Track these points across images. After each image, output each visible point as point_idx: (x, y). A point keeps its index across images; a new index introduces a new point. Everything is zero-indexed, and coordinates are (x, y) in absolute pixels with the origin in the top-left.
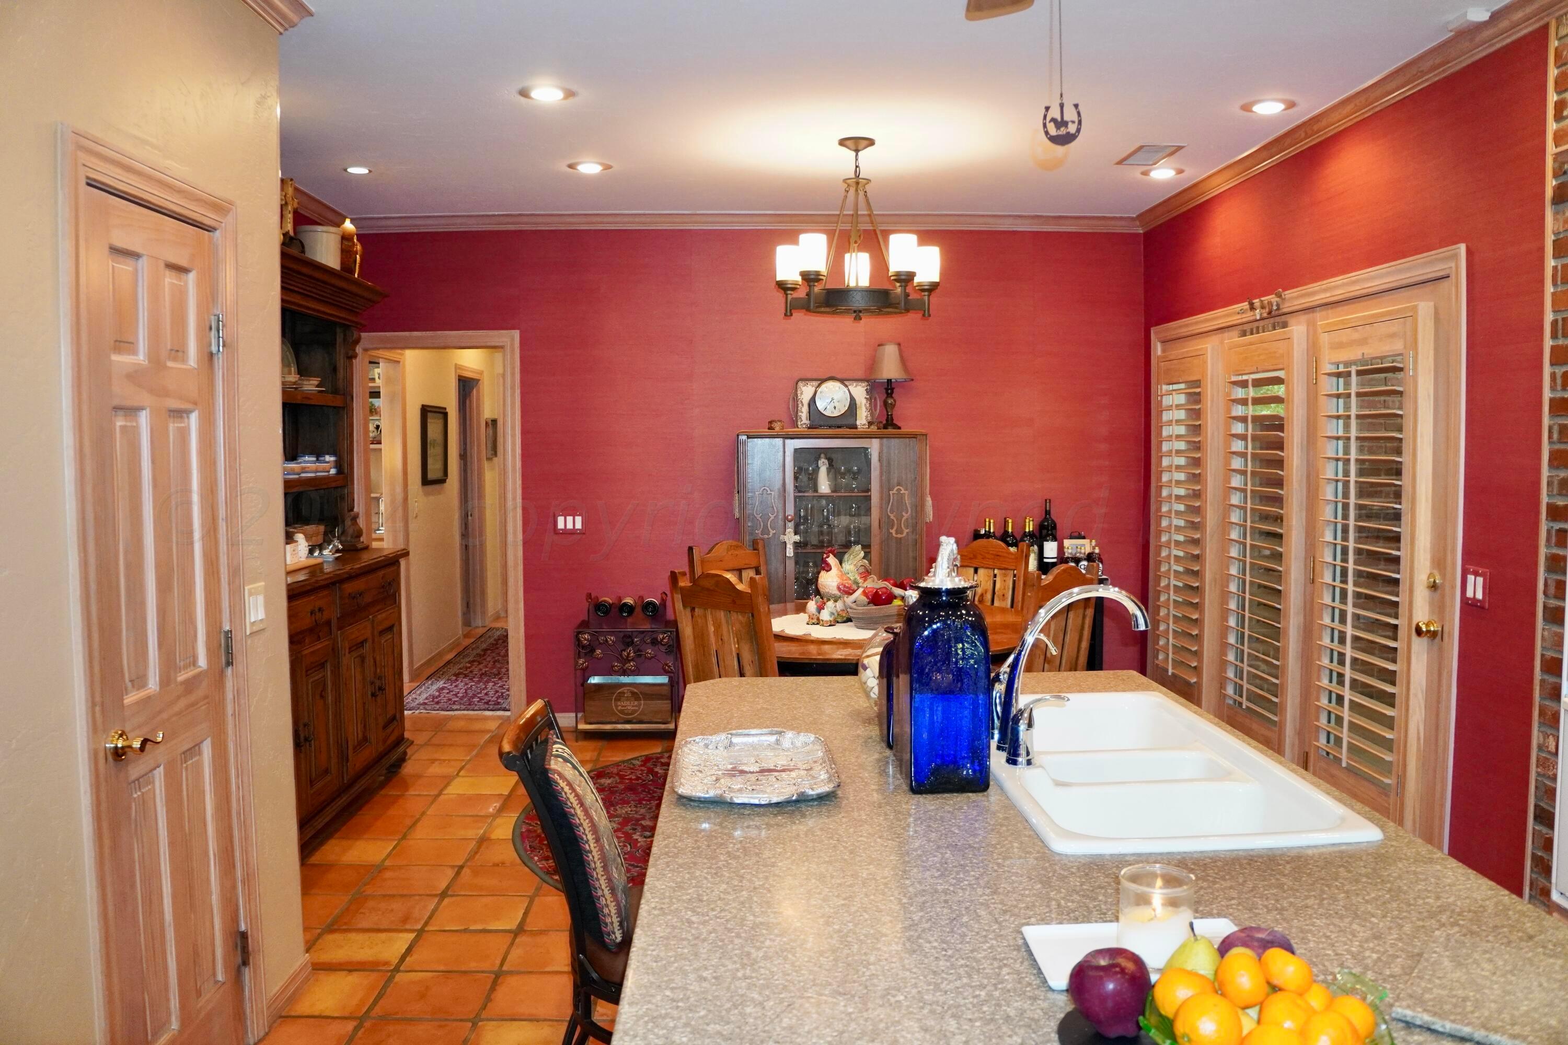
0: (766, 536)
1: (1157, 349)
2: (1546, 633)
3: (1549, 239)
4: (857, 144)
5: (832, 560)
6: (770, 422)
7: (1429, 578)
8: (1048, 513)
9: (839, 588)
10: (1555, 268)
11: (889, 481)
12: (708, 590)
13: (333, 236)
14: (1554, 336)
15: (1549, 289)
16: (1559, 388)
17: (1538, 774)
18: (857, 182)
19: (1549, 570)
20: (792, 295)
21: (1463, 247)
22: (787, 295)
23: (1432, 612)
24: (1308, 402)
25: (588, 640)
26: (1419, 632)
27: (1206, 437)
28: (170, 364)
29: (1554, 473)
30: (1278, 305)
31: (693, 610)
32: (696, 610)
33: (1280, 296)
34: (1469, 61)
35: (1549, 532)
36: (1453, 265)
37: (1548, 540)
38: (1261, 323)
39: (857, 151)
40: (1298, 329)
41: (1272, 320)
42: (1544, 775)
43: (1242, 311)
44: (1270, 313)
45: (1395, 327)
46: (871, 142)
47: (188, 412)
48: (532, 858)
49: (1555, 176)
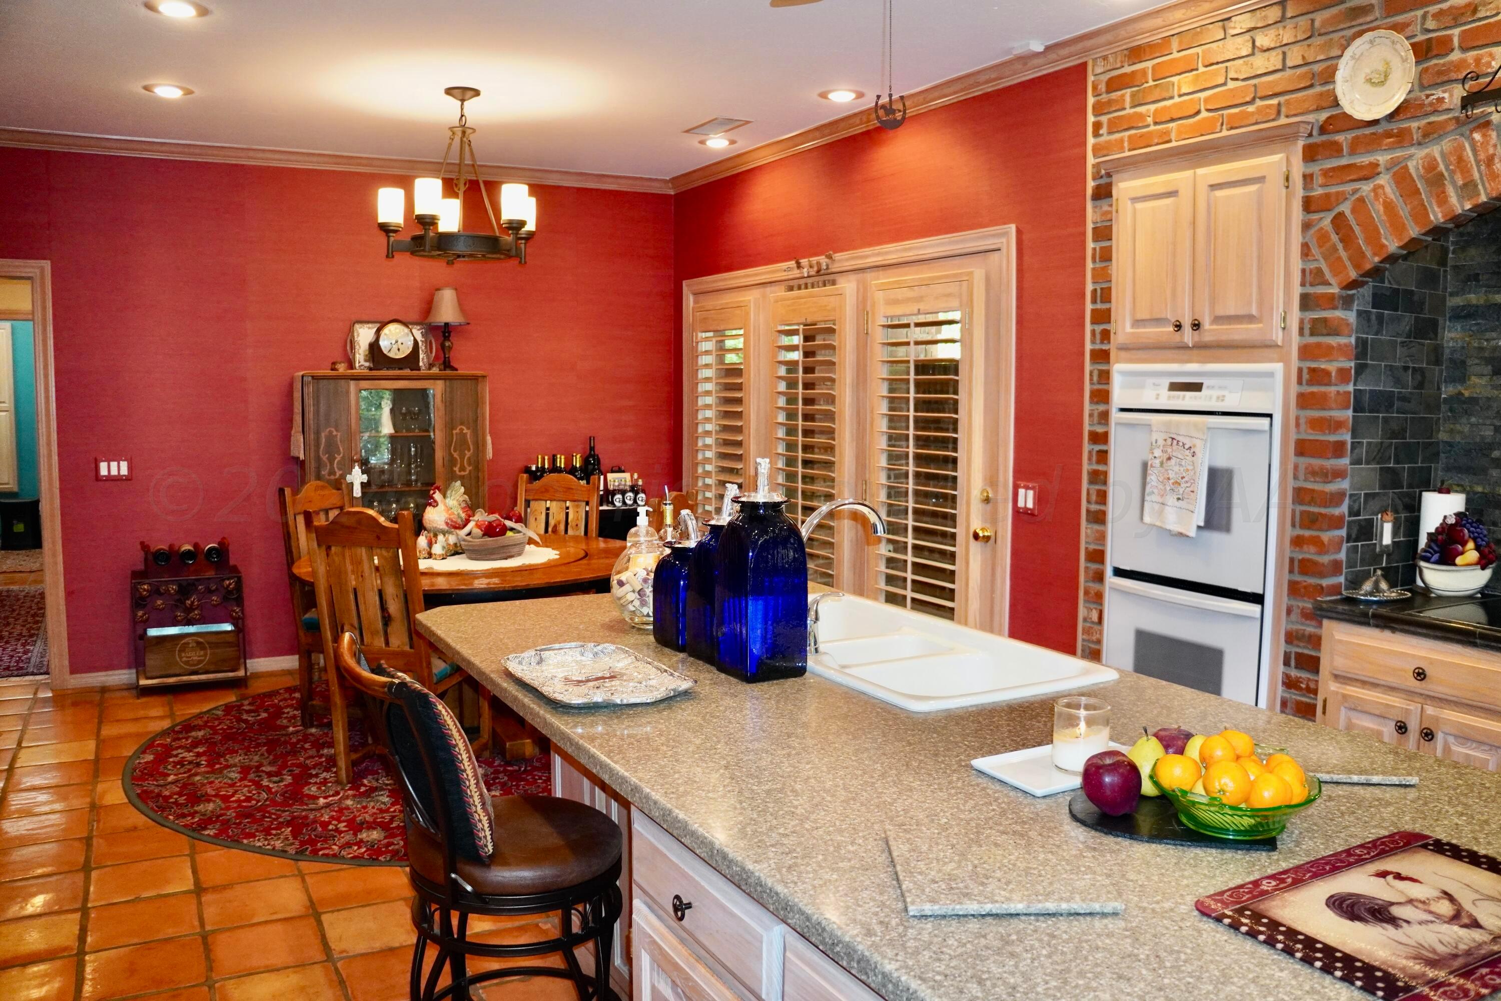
0: (332, 477)
1: (689, 302)
2: (1089, 531)
3: (1090, 226)
4: (463, 93)
5: (438, 496)
6: (334, 363)
7: (982, 493)
8: (592, 449)
9: (447, 524)
10: (1094, 249)
11: (452, 419)
12: (348, 527)
14: (1094, 301)
15: (1090, 265)
16: (1098, 341)
17: (1083, 640)
18: (463, 130)
19: (1092, 482)
20: (393, 237)
21: (1013, 228)
22: (389, 237)
23: (984, 520)
24: (858, 349)
25: (147, 591)
26: (976, 536)
27: (749, 380)
29: (1094, 407)
30: (827, 265)
31: (329, 548)
32: (333, 549)
33: (830, 257)
34: (1019, 80)
35: (1090, 452)
36: (1004, 240)
37: (1090, 459)
38: (810, 281)
39: (463, 101)
40: (848, 286)
41: (822, 278)
42: (1088, 641)
43: (789, 269)
44: (818, 271)
45: (953, 288)
46: (477, 93)
48: (167, 818)
49: (1094, 179)
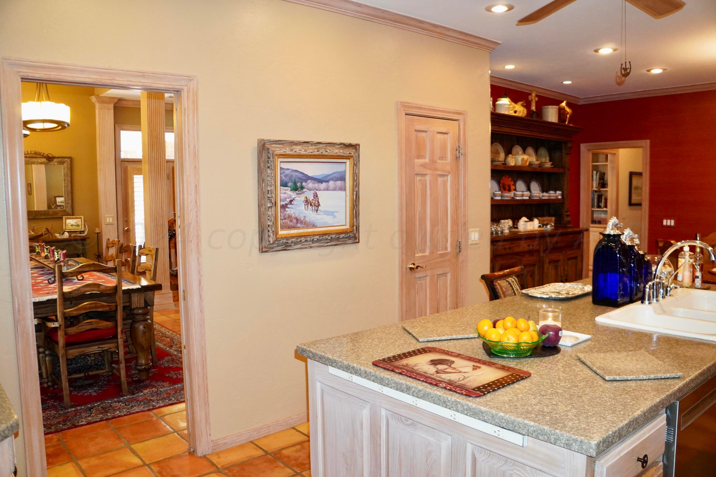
13: (554, 109)
28: (438, 161)
47: (447, 176)
